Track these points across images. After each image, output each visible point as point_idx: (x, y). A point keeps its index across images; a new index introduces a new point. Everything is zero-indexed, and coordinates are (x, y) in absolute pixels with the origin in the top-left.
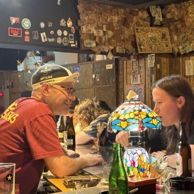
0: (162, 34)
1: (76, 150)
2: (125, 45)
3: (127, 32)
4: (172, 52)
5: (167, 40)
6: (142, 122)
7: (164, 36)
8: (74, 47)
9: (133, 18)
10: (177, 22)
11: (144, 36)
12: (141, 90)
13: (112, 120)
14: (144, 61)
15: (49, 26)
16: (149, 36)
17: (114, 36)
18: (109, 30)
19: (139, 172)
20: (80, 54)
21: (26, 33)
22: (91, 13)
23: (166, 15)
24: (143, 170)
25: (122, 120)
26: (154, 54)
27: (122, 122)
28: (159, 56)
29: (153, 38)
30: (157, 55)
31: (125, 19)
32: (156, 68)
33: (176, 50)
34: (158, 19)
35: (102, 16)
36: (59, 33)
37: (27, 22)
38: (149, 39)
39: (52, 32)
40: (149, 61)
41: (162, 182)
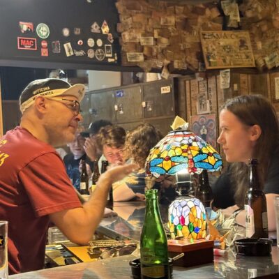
0: (241, 41)
1: (114, 208)
2: (186, 58)
3: (189, 40)
4: (254, 66)
5: (247, 49)
6: (192, 161)
7: (242, 43)
8: (112, 63)
9: (197, 19)
10: (262, 23)
11: (214, 44)
12: (211, 122)
13: (150, 159)
14: (215, 80)
15: (76, 33)
16: (222, 43)
17: (169, 45)
18: (162, 36)
19: (190, 233)
20: (124, 73)
21: (43, 44)
22: (136, 13)
23: (245, 13)
24: (196, 230)
25: (165, 159)
26: (229, 70)
27: (164, 162)
28: (235, 72)
29: (227, 46)
30: (234, 71)
31: (186, 20)
32: (233, 89)
33: (261, 63)
34: (234, 18)
35: (153, 17)
36: (91, 42)
37: (44, 29)
38: (221, 48)
39: (80, 42)
40: (221, 80)
41: (226, 247)
